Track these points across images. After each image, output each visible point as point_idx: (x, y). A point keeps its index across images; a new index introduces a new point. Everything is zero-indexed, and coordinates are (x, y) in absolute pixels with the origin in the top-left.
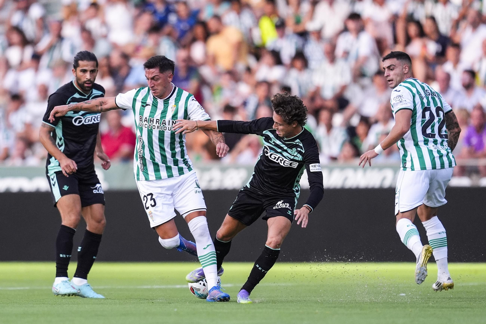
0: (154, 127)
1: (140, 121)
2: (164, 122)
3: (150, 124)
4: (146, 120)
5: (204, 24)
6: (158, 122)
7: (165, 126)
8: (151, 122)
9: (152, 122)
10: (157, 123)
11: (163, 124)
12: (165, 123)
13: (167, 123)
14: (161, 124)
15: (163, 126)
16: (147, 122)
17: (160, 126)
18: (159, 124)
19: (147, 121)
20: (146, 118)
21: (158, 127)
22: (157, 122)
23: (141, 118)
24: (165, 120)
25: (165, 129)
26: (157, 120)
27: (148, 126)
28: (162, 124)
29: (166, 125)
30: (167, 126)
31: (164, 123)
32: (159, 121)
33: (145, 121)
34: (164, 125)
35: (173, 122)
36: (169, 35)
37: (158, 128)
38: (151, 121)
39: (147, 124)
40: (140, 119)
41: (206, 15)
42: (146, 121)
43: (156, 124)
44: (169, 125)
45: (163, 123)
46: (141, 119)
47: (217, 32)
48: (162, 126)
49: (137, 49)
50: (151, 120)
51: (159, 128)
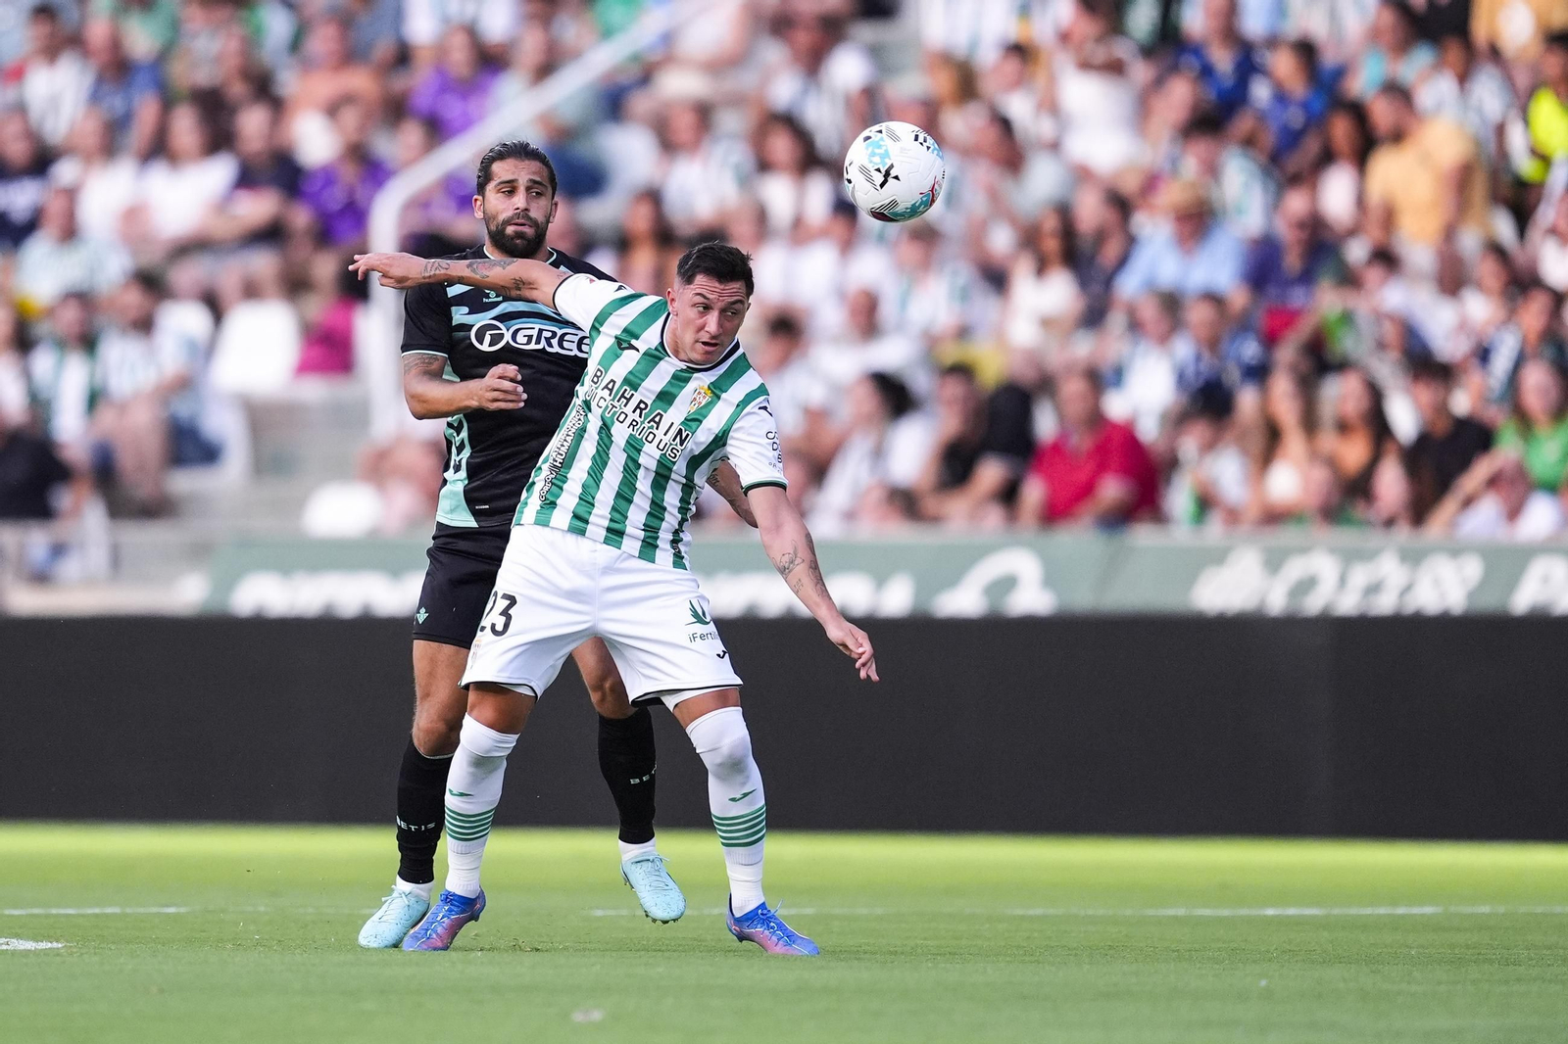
0: (623, 416)
1: (593, 381)
2: (657, 419)
3: (616, 403)
4: (610, 386)
5: (1358, 112)
6: (641, 410)
7: (655, 431)
8: (623, 399)
9: (625, 401)
10: (638, 411)
11: (652, 423)
12: (658, 424)
13: (664, 426)
14: (645, 419)
15: (649, 428)
16: (610, 395)
17: (643, 422)
18: (640, 417)
19: (611, 390)
20: (612, 381)
21: (634, 423)
22: (638, 407)
23: (599, 374)
24: (662, 416)
25: (650, 439)
26: (641, 401)
27: (607, 407)
28: (649, 422)
29: (657, 428)
30: (659, 433)
31: (655, 422)
32: (645, 409)
33: (606, 387)
34: (652, 427)
35: (680, 432)
36: (1249, 142)
37: (631, 424)
38: (623, 396)
39: (608, 398)
40: (595, 375)
41: (1364, 81)
42: (609, 389)
43: (634, 412)
44: (665, 434)
45: (653, 420)
46: (598, 377)
47: (1398, 137)
48: (646, 425)
49: (1151, 183)
50: (626, 395)
51: (636, 428)
